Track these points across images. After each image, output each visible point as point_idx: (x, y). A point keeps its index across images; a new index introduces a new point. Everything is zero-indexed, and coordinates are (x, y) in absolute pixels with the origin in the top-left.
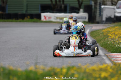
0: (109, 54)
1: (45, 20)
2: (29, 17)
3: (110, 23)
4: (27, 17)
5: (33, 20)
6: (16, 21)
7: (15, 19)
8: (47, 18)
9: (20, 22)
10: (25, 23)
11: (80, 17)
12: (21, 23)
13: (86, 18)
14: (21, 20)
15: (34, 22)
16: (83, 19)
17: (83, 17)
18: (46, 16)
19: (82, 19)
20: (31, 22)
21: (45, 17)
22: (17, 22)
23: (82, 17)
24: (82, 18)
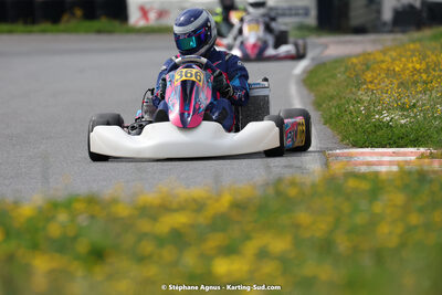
0: (338, 151)
1: (142, 23)
2: (79, 12)
3: (403, 32)
4: (73, 15)
5: (96, 24)
6: (29, 28)
7: (26, 23)
8: (152, 16)
9: (44, 31)
10: (64, 37)
11: (284, 9)
12: (48, 37)
13: (307, 13)
14: (48, 26)
15: (99, 32)
16: (297, 15)
17: (297, 8)
18: (147, 7)
19: (290, 15)
20: (87, 31)
21: (144, 12)
22: (30, 32)
23: (290, 9)
24: (293, 12)
